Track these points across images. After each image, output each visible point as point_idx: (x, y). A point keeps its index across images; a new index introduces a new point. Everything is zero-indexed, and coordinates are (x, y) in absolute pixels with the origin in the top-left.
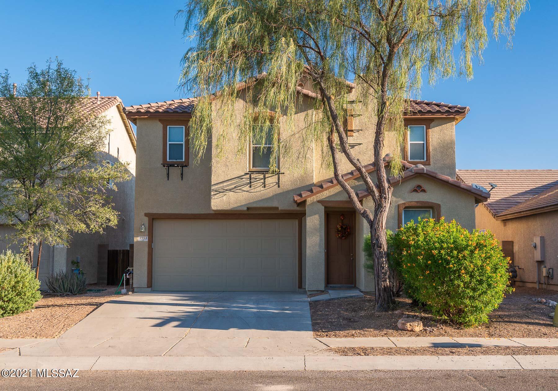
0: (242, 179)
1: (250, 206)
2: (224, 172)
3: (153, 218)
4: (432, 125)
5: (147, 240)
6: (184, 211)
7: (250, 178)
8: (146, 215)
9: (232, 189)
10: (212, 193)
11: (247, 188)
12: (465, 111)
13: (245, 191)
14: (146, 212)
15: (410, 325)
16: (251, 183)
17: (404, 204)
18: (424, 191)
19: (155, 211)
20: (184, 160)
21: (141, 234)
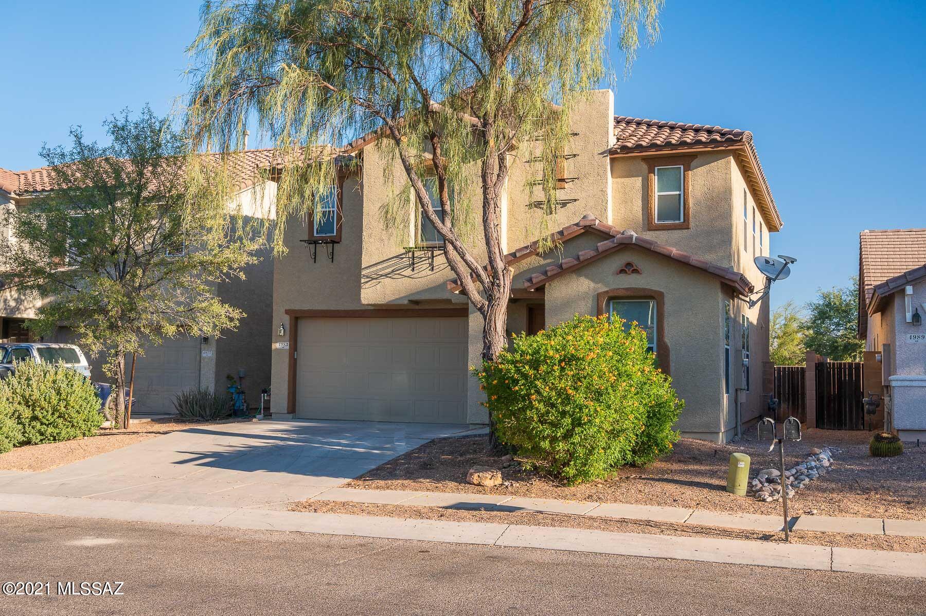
0: (403, 258)
1: (412, 298)
2: (378, 249)
3: (297, 317)
4: (693, 164)
5: (288, 347)
6: (333, 306)
7: (413, 257)
8: (287, 312)
9: (389, 274)
10: (363, 281)
11: (408, 272)
12: (742, 138)
13: (406, 276)
14: (287, 308)
15: (479, 476)
16: (414, 264)
17: (607, 292)
18: (636, 271)
19: (297, 307)
20: (335, 234)
21: (280, 339)
